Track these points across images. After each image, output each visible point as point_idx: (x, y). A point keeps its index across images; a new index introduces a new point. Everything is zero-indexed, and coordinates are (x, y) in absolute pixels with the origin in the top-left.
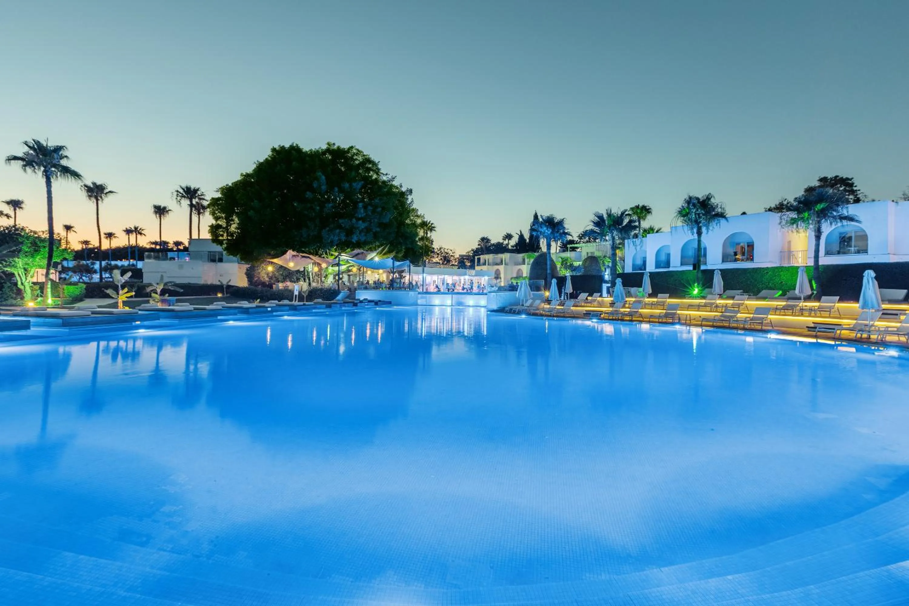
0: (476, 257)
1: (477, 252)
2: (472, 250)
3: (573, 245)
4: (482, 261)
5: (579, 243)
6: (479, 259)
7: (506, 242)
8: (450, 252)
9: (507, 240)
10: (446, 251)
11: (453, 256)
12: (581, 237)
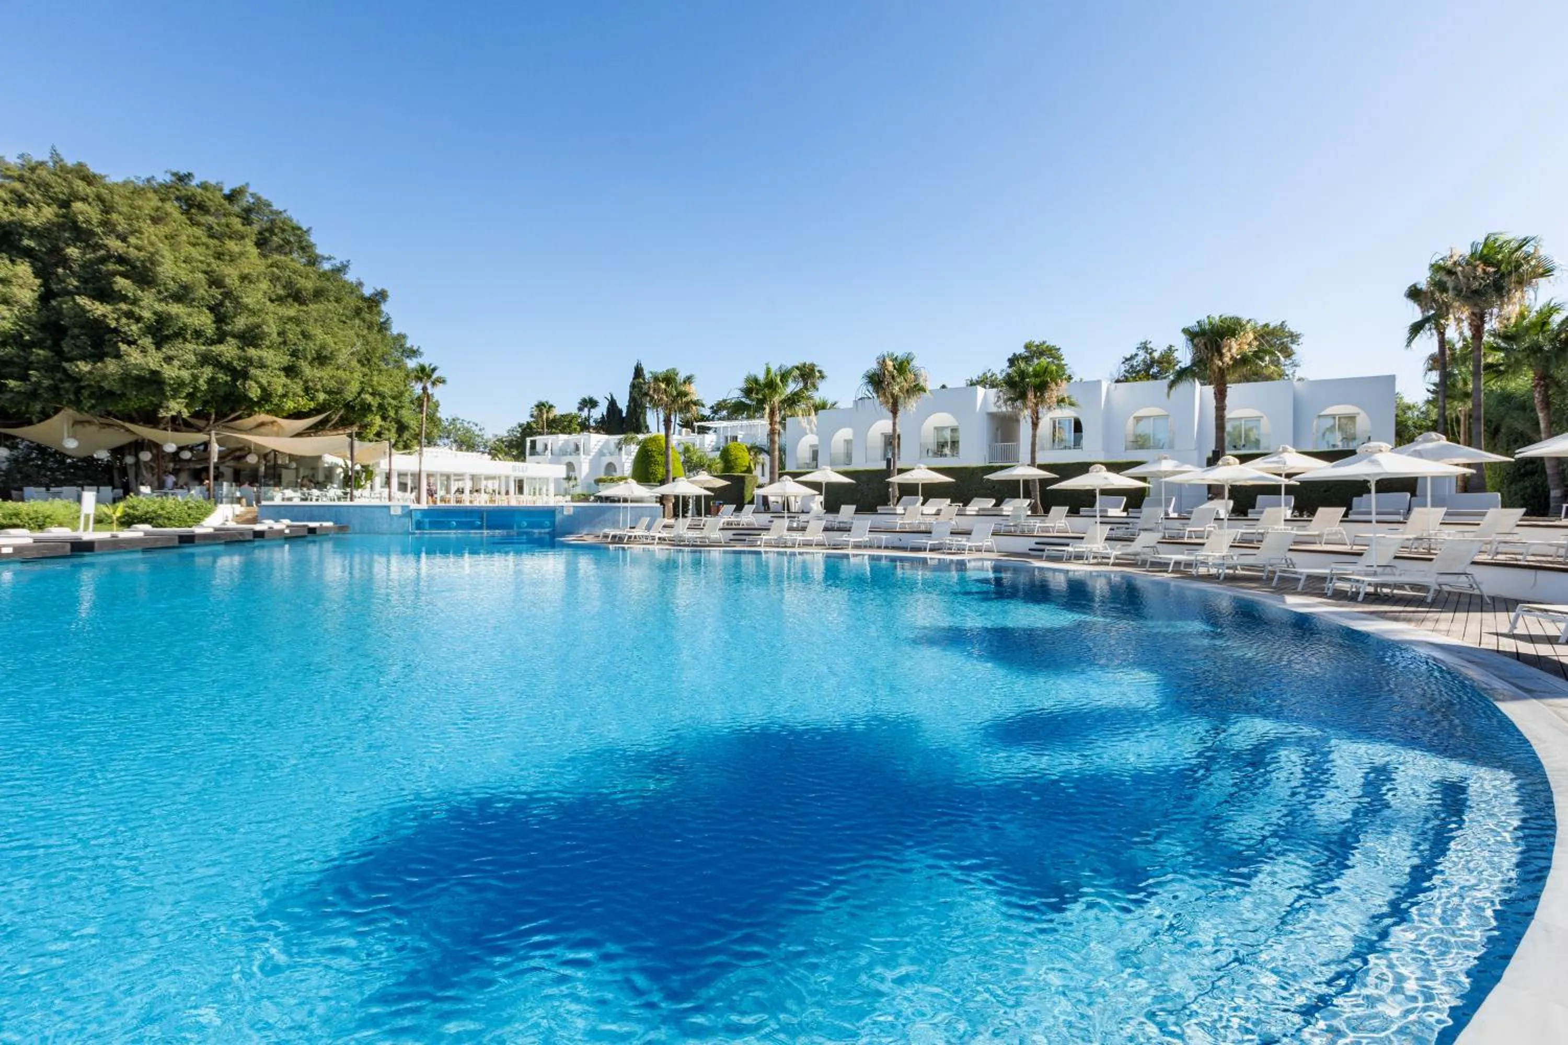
0: (528, 440)
1: (528, 430)
2: (520, 426)
3: (703, 424)
4: (539, 447)
5: (713, 419)
6: (533, 443)
7: (585, 413)
8: (474, 428)
9: (586, 410)
10: (466, 425)
11: (482, 436)
12: (716, 409)
